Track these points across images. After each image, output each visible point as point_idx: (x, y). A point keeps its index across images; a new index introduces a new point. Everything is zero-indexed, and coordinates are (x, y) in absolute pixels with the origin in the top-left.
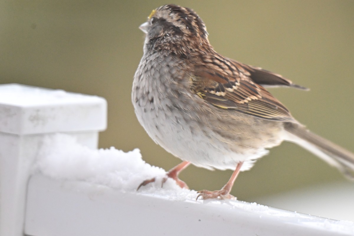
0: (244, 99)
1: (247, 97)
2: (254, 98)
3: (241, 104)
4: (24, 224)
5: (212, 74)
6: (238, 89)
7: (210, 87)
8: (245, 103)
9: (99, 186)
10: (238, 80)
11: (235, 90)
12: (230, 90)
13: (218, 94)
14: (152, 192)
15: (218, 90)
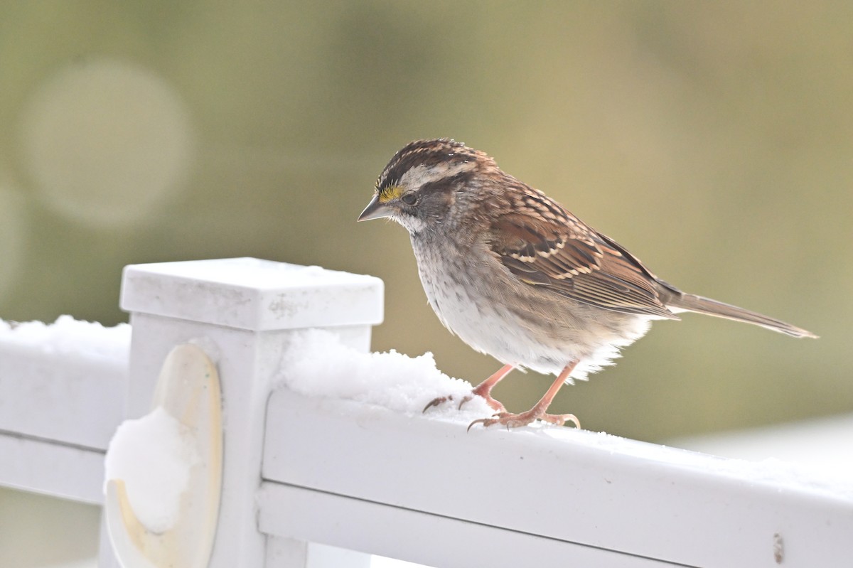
0: (565, 272)
1: (573, 269)
2: (584, 270)
3: (561, 280)
4: (262, 463)
5: (519, 227)
6: (558, 254)
7: (511, 248)
8: (567, 279)
9: (373, 407)
10: (564, 238)
11: (552, 256)
12: (544, 254)
13: (523, 259)
14: (451, 416)
15: (523, 253)
